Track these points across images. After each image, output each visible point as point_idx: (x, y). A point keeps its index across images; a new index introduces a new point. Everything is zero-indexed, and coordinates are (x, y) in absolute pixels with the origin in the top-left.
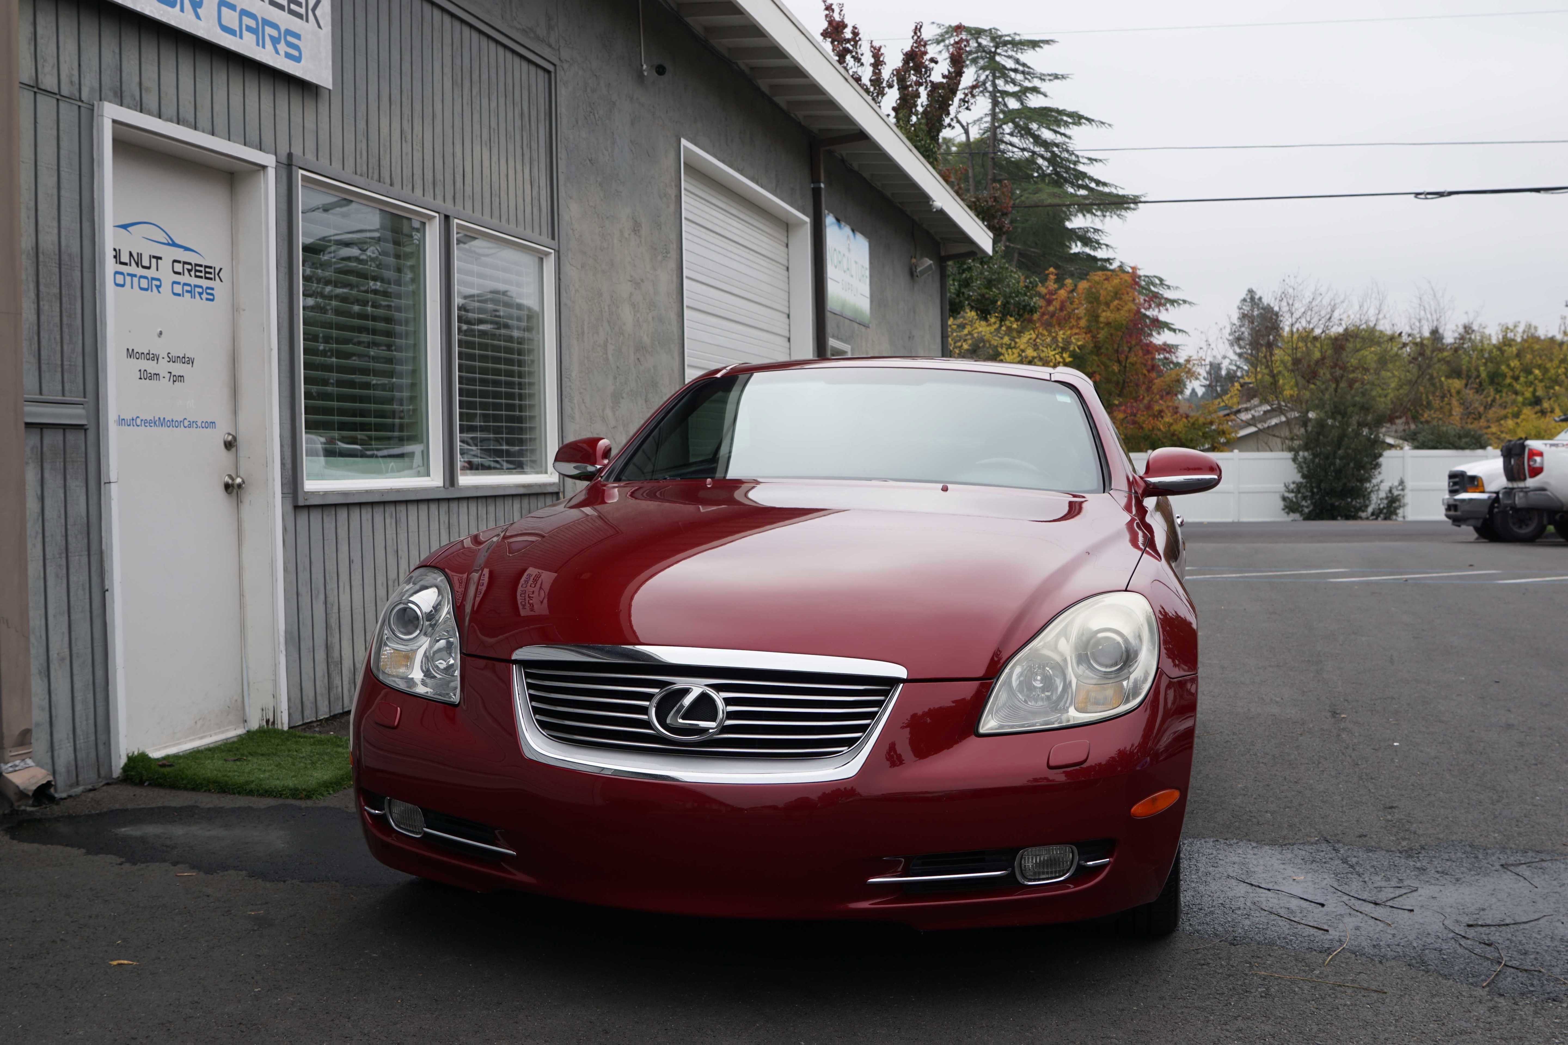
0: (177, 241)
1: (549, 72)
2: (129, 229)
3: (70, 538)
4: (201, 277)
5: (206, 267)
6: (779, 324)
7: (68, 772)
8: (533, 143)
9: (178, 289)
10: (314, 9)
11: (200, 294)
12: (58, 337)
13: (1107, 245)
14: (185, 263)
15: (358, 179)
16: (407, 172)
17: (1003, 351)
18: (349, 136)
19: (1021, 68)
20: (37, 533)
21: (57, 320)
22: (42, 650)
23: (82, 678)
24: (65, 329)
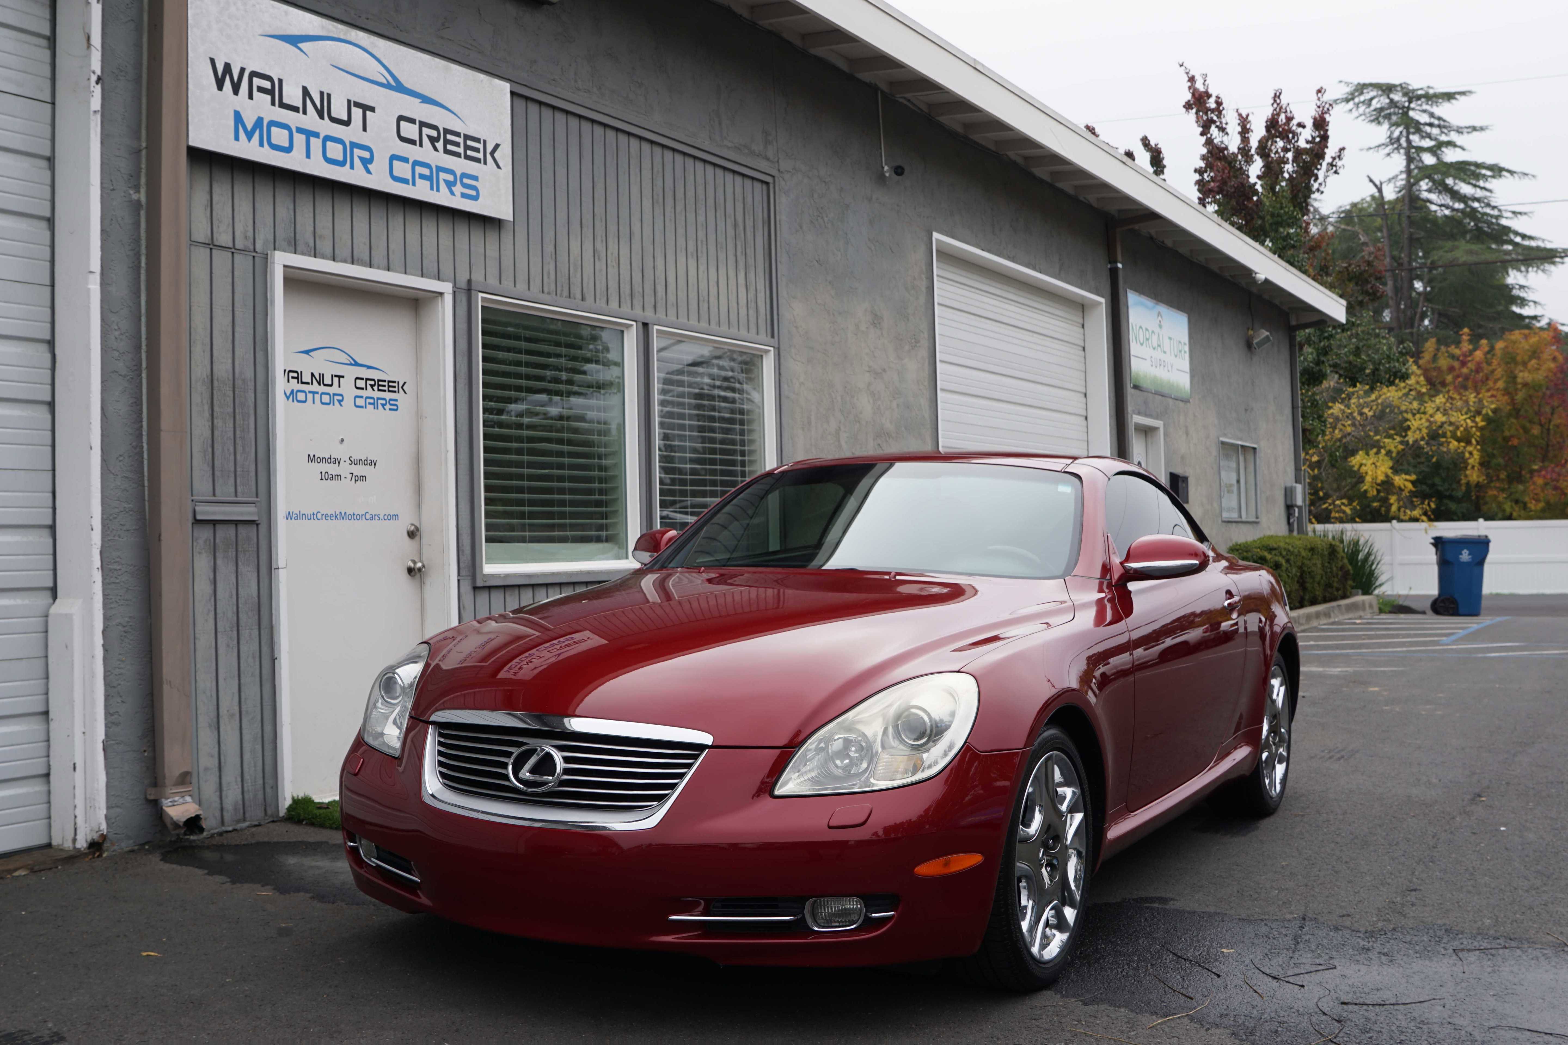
0: (359, 362)
1: (767, 183)
2: (311, 354)
3: (241, 615)
4: (385, 391)
5: (389, 382)
6: (1075, 403)
7: (235, 809)
8: (748, 251)
9: (360, 402)
10: (492, 153)
11: (383, 405)
12: (232, 449)
13: (1535, 302)
14: (367, 379)
15: (545, 297)
16: (600, 287)
17: (1409, 416)
18: (536, 260)
19: (1436, 122)
20: (209, 610)
21: (231, 434)
22: (213, 707)
23: (251, 731)
24: (239, 442)
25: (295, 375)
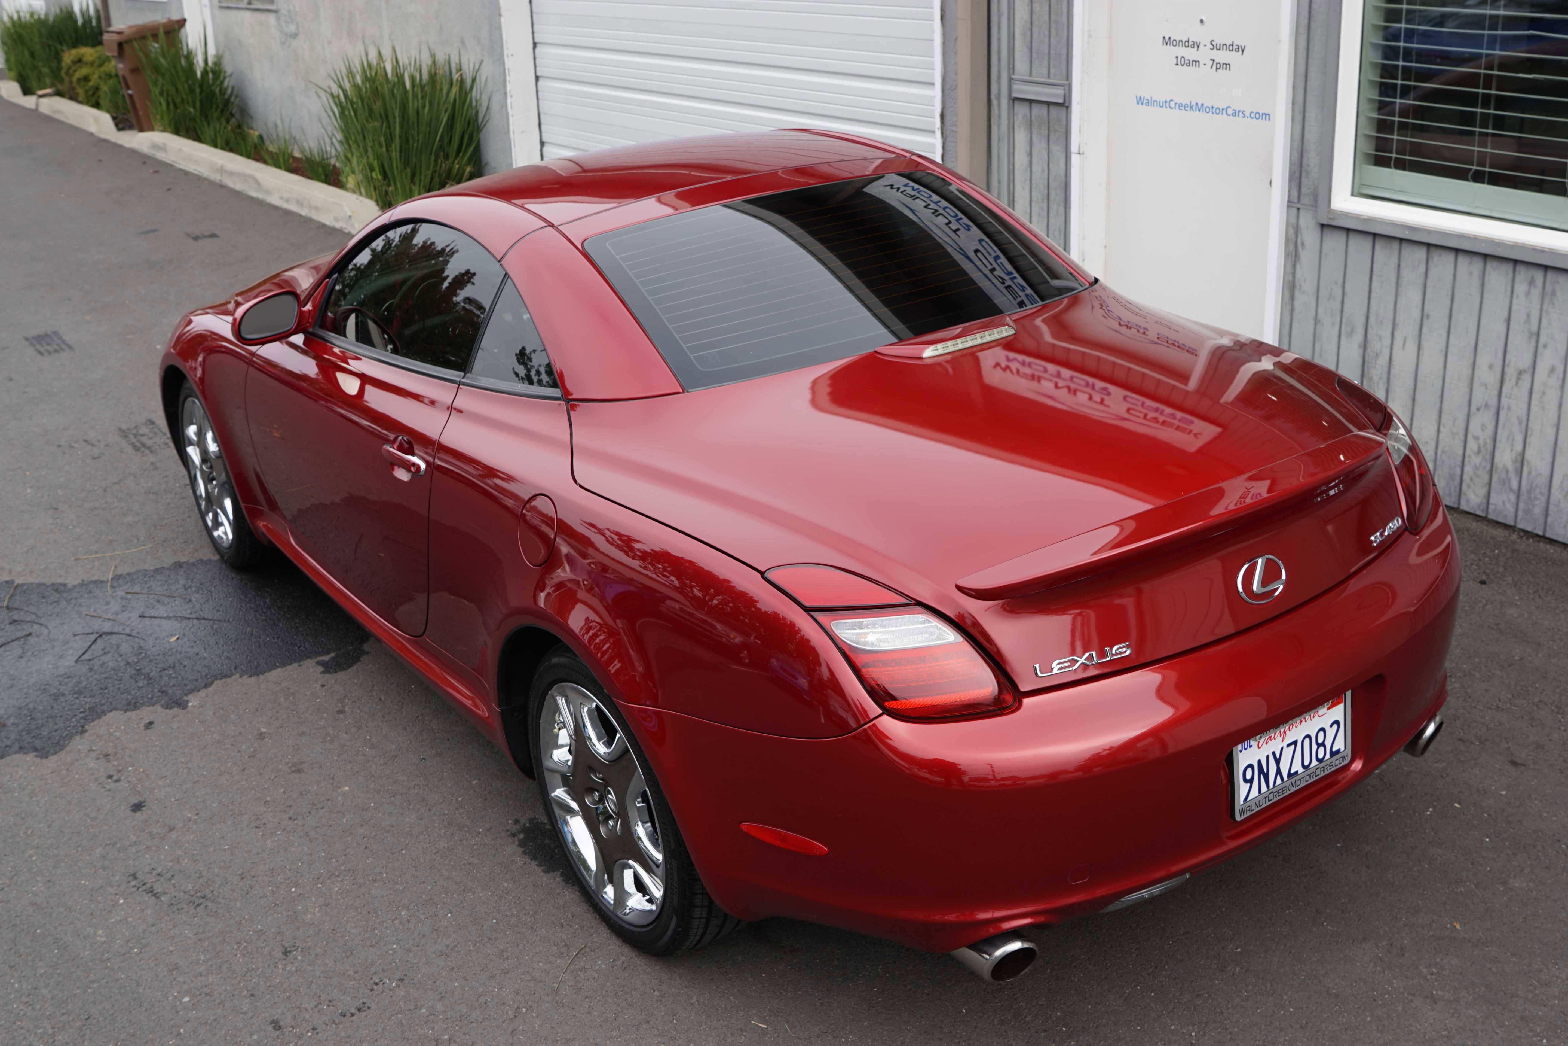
3: (1051, 190)
12: (1047, 33)
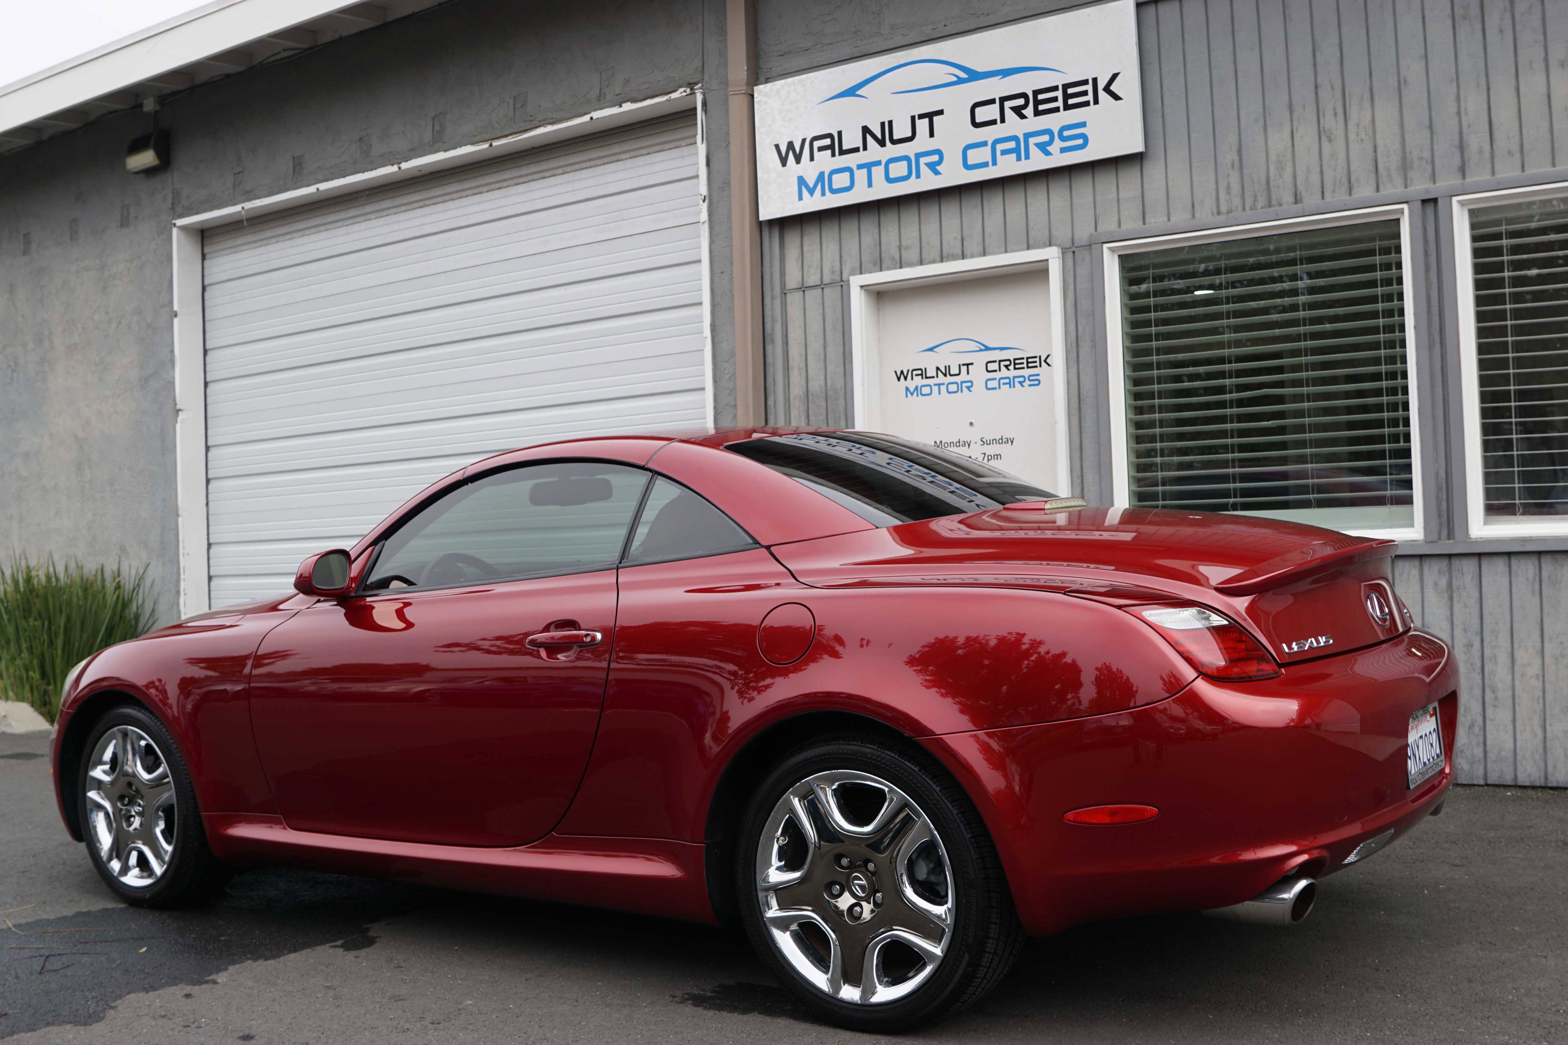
0: (990, 346)
2: (935, 350)
4: (1024, 368)
5: (1027, 358)
9: (989, 384)
10: (1106, 87)
11: (1021, 383)
14: (1000, 361)
18: (1204, 179)
25: (919, 372)
